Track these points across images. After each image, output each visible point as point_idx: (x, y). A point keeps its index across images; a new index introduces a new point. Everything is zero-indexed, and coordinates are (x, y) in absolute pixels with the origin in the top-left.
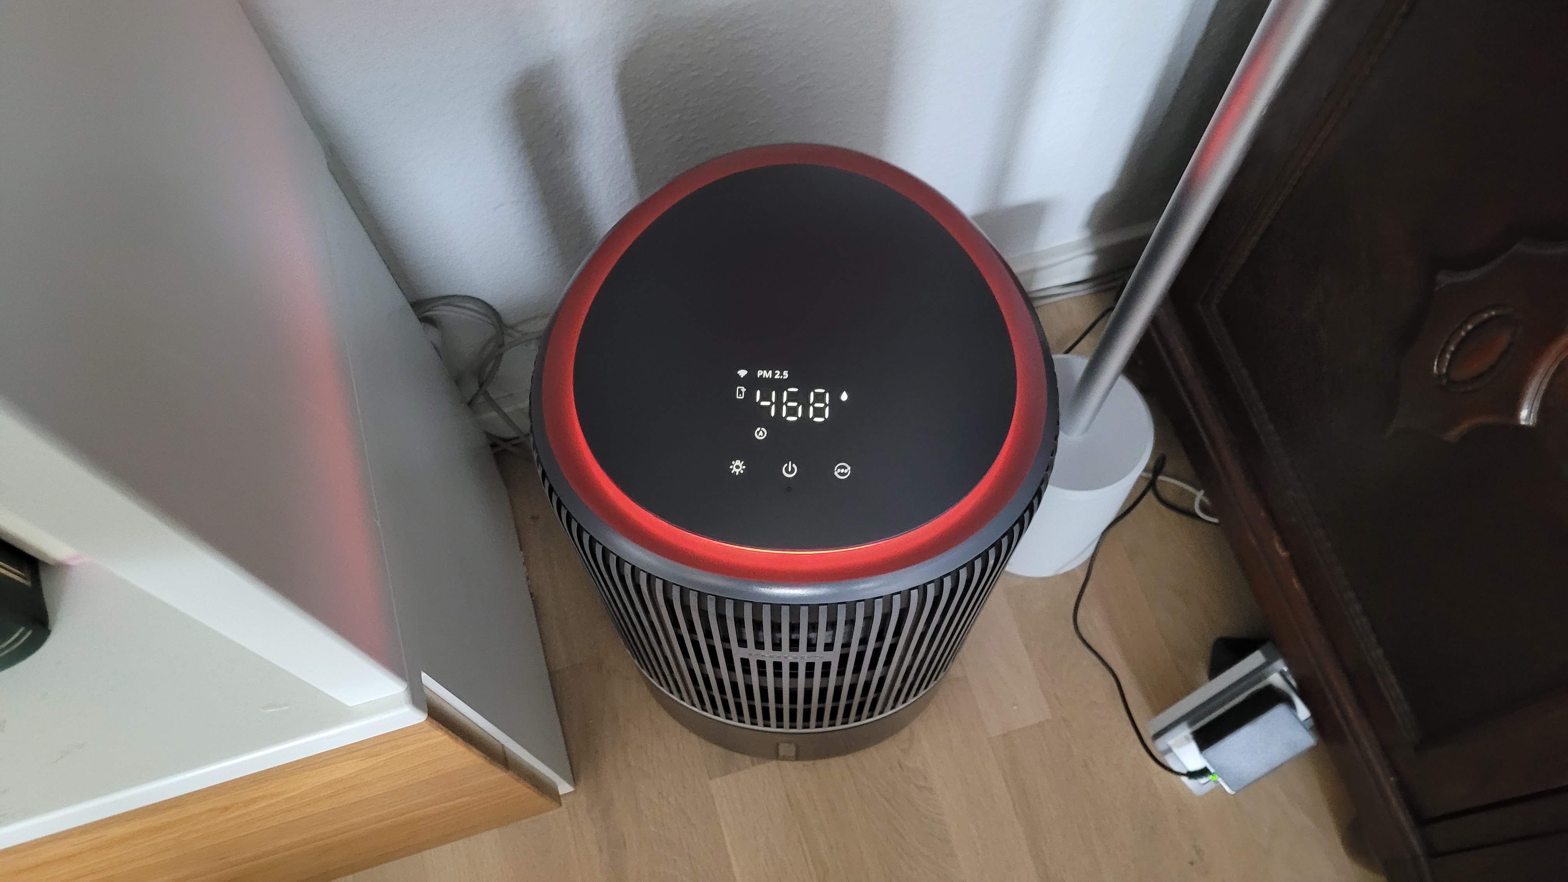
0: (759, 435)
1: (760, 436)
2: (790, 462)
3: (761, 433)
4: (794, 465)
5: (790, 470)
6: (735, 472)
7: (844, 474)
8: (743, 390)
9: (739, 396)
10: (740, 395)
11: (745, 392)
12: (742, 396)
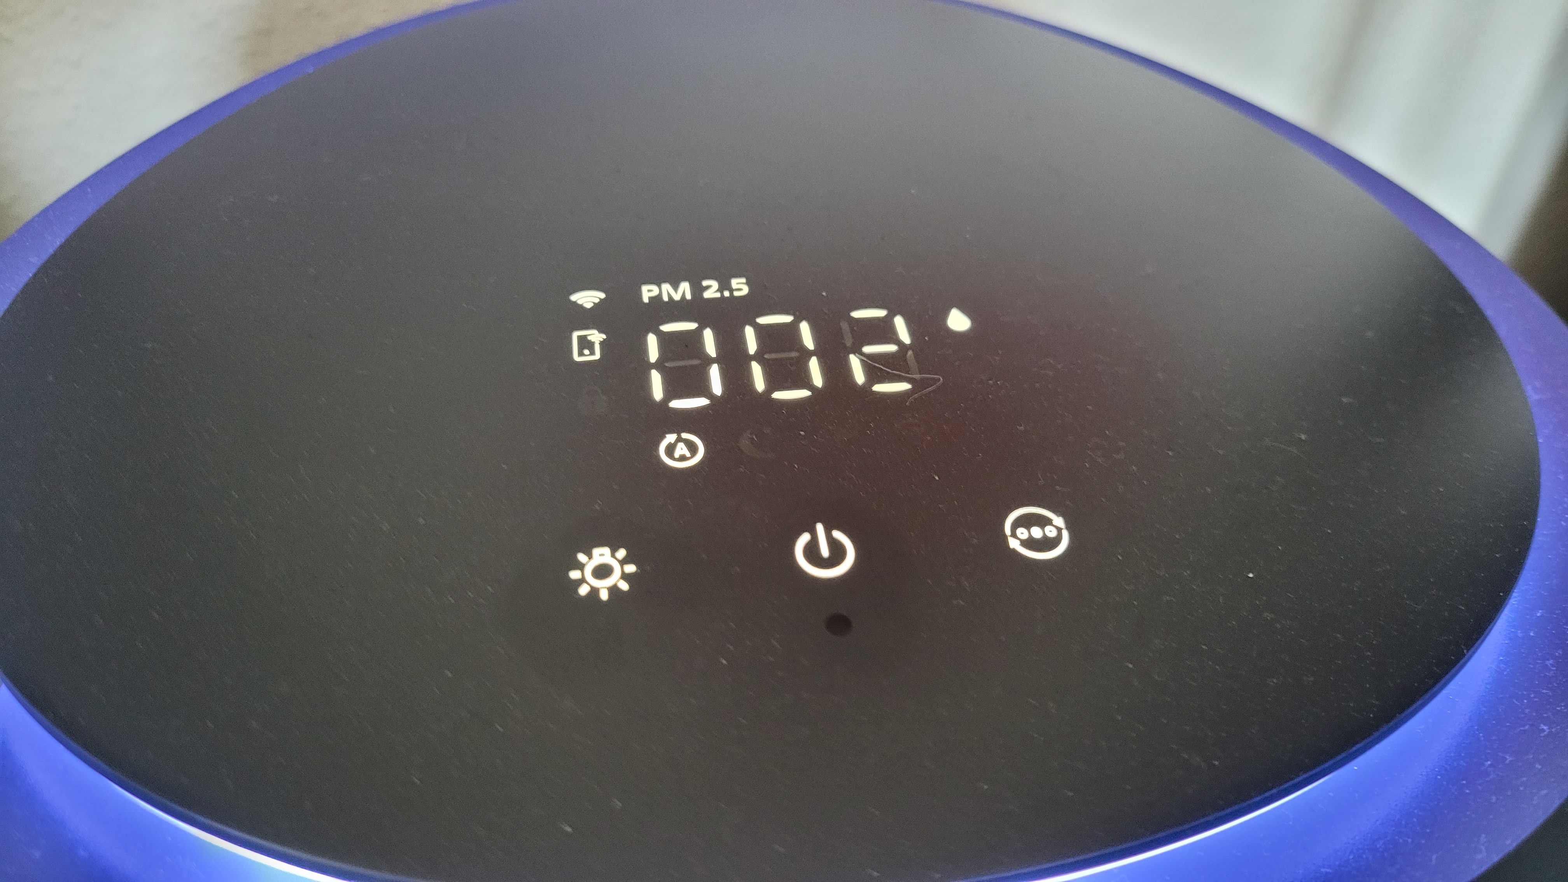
0: (677, 455)
1: (683, 458)
7: (1047, 544)
8: (596, 337)
9: (581, 354)
10: (586, 352)
11: (601, 343)
12: (592, 353)
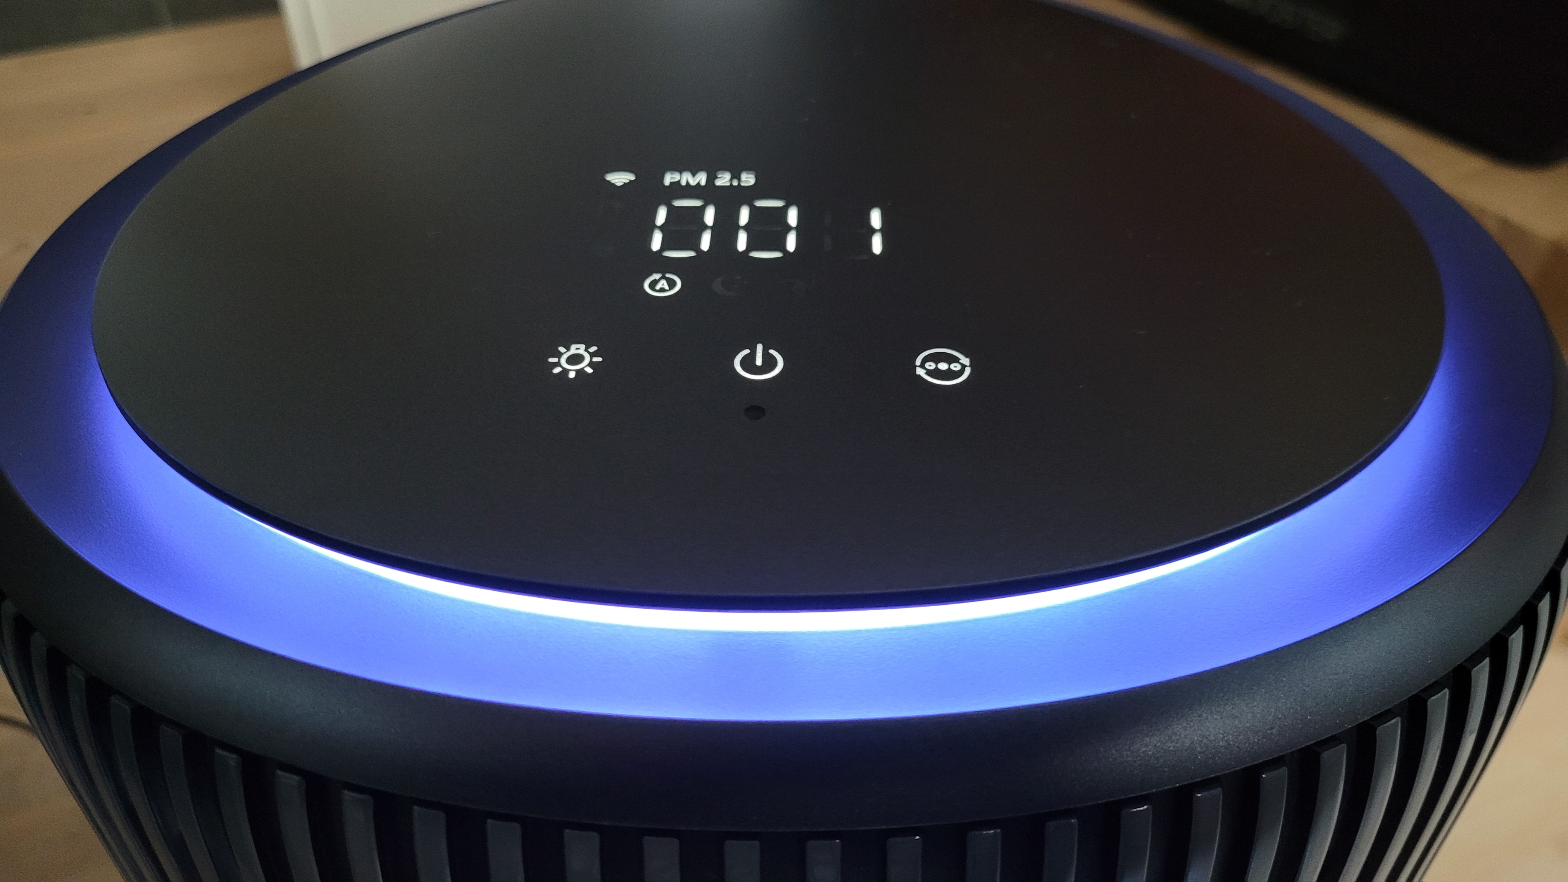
2: (760, 348)
3: (663, 284)
4: (772, 352)
5: (759, 362)
6: (565, 372)
